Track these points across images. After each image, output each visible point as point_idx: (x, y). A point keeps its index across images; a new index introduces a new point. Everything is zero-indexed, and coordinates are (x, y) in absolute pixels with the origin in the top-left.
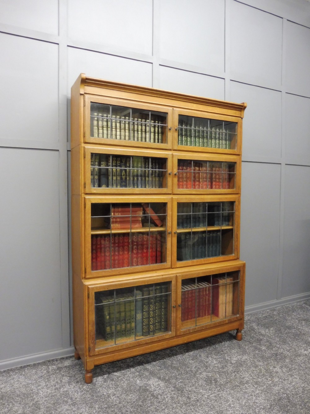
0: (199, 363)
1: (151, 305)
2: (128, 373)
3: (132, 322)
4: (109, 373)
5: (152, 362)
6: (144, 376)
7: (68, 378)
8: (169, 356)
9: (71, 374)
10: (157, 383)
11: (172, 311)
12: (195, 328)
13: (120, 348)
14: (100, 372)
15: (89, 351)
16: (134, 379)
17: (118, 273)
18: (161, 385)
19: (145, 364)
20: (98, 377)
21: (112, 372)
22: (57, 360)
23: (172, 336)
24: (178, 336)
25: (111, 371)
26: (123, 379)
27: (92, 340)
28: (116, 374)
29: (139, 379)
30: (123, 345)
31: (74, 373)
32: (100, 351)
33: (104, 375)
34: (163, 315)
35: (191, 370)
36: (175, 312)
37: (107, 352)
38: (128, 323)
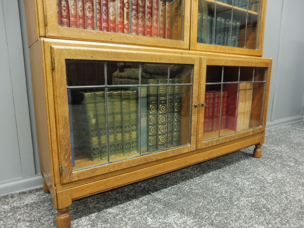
0: (227, 186)
1: (160, 105)
2: (129, 208)
3: (133, 130)
4: (99, 210)
5: (162, 189)
6: (157, 209)
7: (28, 224)
8: (183, 180)
9: (34, 216)
10: (181, 221)
11: (193, 112)
12: (219, 140)
13: (117, 168)
14: (84, 210)
15: (61, 175)
16: (141, 217)
17: (109, 40)
18: (188, 223)
19: (153, 192)
20: (81, 218)
21: (103, 209)
22: (12, 197)
23: (192, 150)
24: (199, 150)
25: (101, 206)
26: (124, 218)
27: (66, 154)
28: (110, 210)
29: (150, 215)
30: (121, 163)
31: (39, 215)
32: (82, 173)
33: (91, 214)
34: (176, 122)
35: (223, 197)
36: (197, 114)
37: (94, 175)
38: (126, 132)
